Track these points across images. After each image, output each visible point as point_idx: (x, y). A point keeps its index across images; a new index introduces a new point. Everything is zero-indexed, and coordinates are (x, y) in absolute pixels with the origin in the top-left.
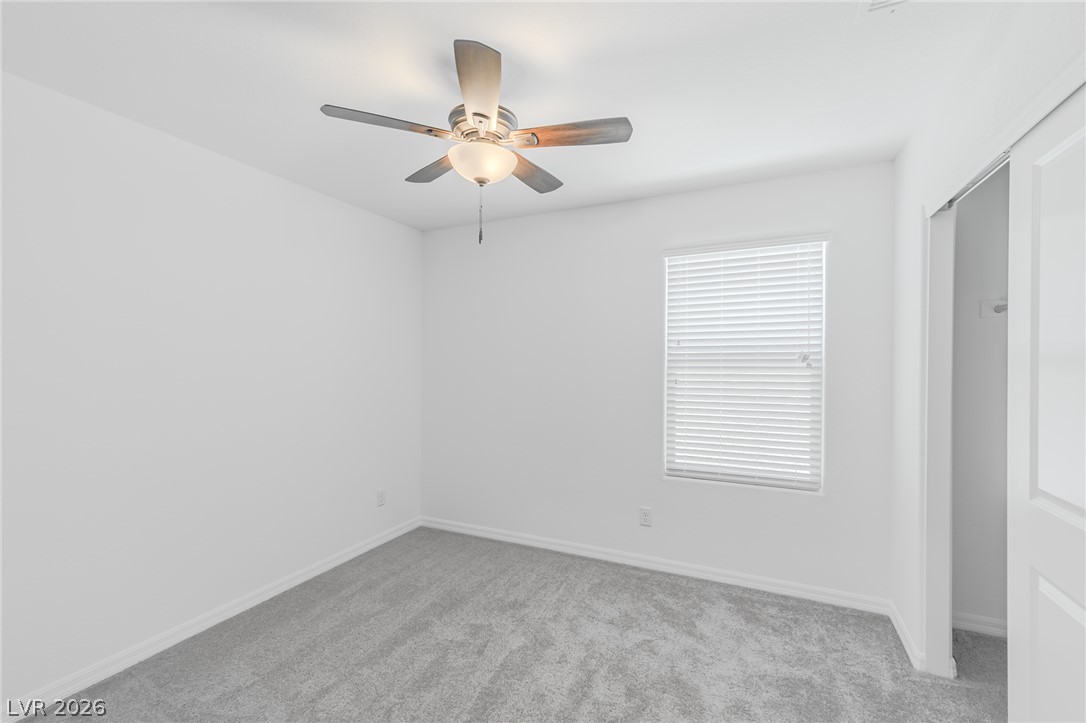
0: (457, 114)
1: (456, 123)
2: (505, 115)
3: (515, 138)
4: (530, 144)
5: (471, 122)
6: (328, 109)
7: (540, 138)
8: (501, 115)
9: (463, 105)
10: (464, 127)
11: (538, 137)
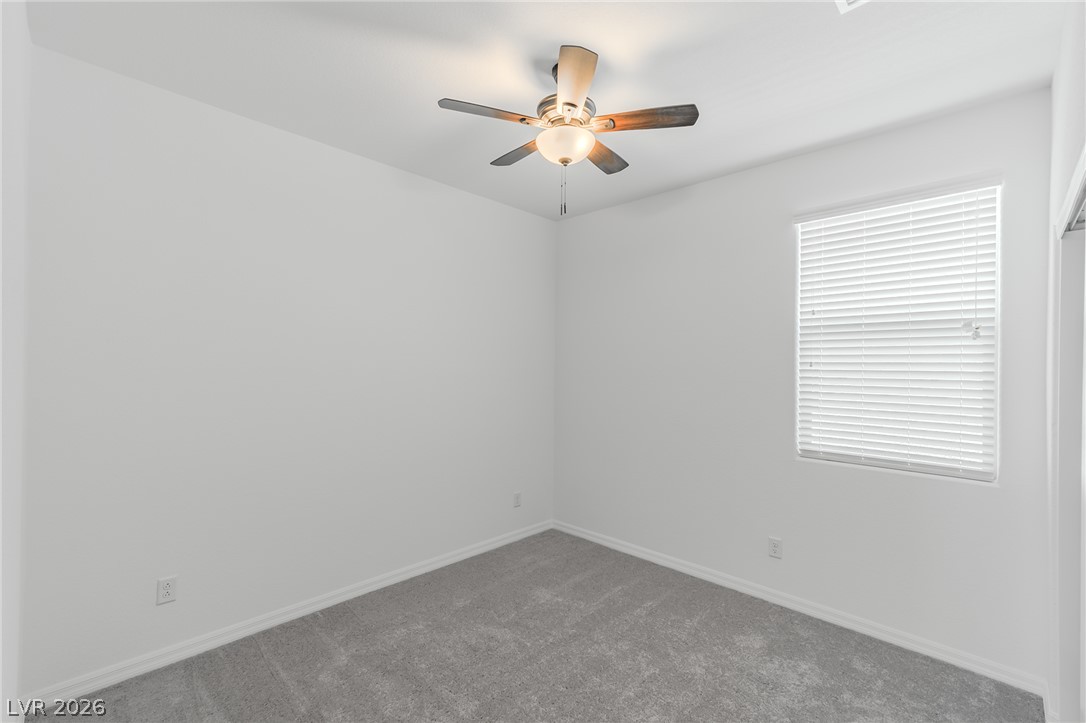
0: (546, 104)
1: (544, 113)
2: (589, 105)
3: (595, 124)
4: (607, 128)
5: (560, 110)
6: (445, 103)
7: (617, 124)
8: (587, 105)
9: (555, 95)
10: (552, 114)
11: (614, 123)
